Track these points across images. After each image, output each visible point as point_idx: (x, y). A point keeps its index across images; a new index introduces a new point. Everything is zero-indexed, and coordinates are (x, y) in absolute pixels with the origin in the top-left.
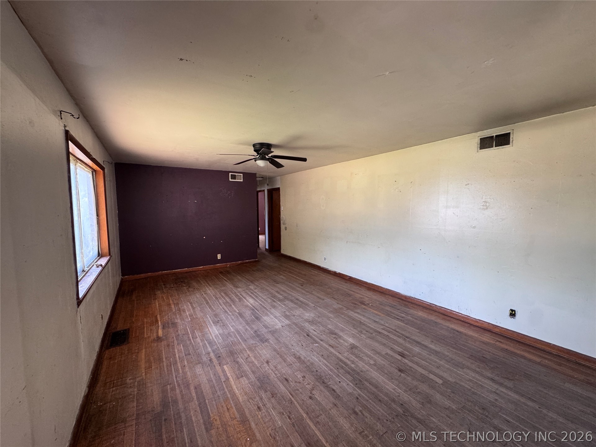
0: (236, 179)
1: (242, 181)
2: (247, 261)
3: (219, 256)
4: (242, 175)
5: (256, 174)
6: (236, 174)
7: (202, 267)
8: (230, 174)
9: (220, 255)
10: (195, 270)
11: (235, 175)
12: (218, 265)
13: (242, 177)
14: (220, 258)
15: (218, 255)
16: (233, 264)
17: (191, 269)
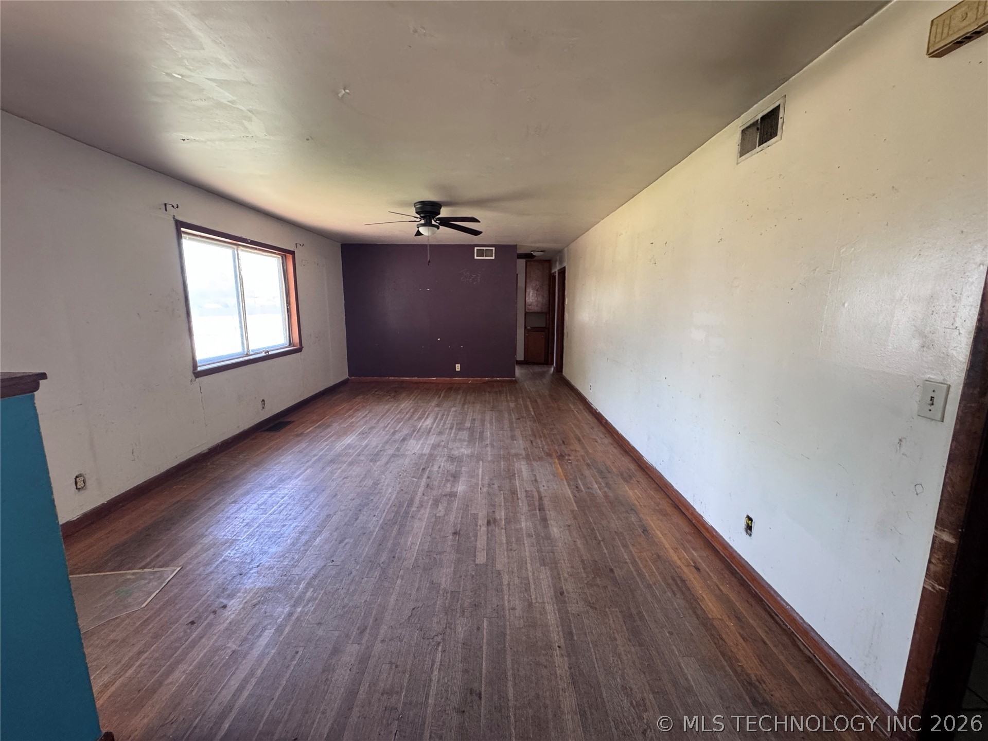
0: (483, 256)
1: (493, 258)
2: (498, 379)
3: (458, 367)
4: (494, 248)
5: (516, 246)
6: (485, 248)
7: (435, 379)
8: (476, 248)
9: (459, 365)
10: (427, 381)
11: (483, 250)
12: (457, 378)
13: (494, 252)
14: (459, 370)
15: (457, 365)
16: (477, 380)
17: (421, 379)
